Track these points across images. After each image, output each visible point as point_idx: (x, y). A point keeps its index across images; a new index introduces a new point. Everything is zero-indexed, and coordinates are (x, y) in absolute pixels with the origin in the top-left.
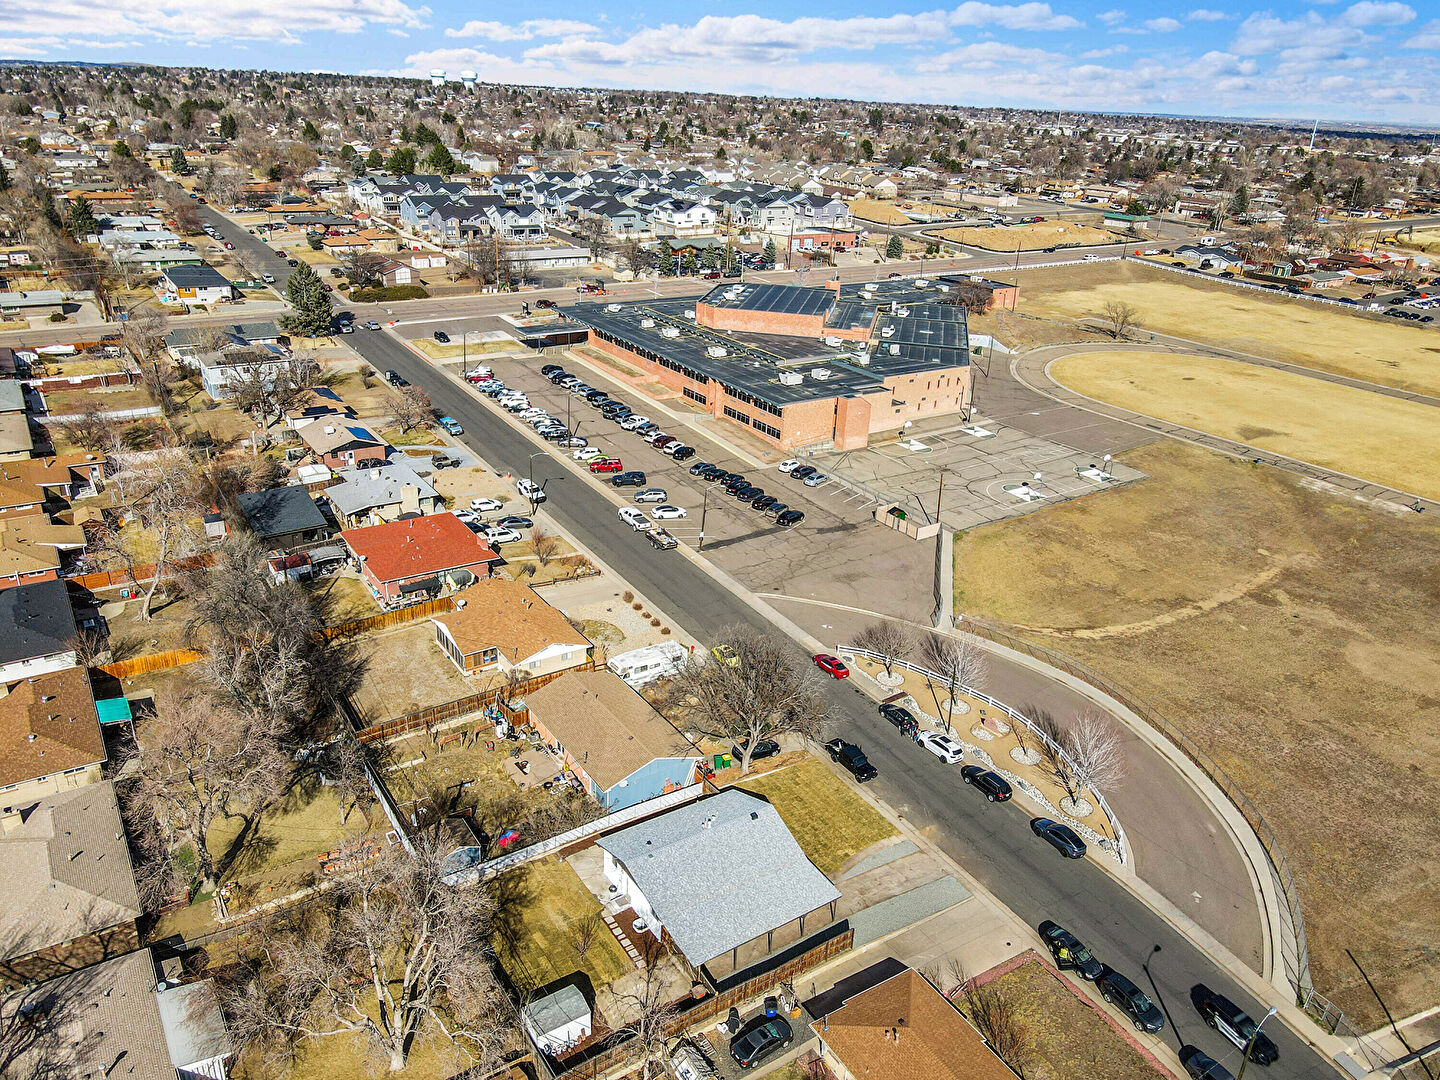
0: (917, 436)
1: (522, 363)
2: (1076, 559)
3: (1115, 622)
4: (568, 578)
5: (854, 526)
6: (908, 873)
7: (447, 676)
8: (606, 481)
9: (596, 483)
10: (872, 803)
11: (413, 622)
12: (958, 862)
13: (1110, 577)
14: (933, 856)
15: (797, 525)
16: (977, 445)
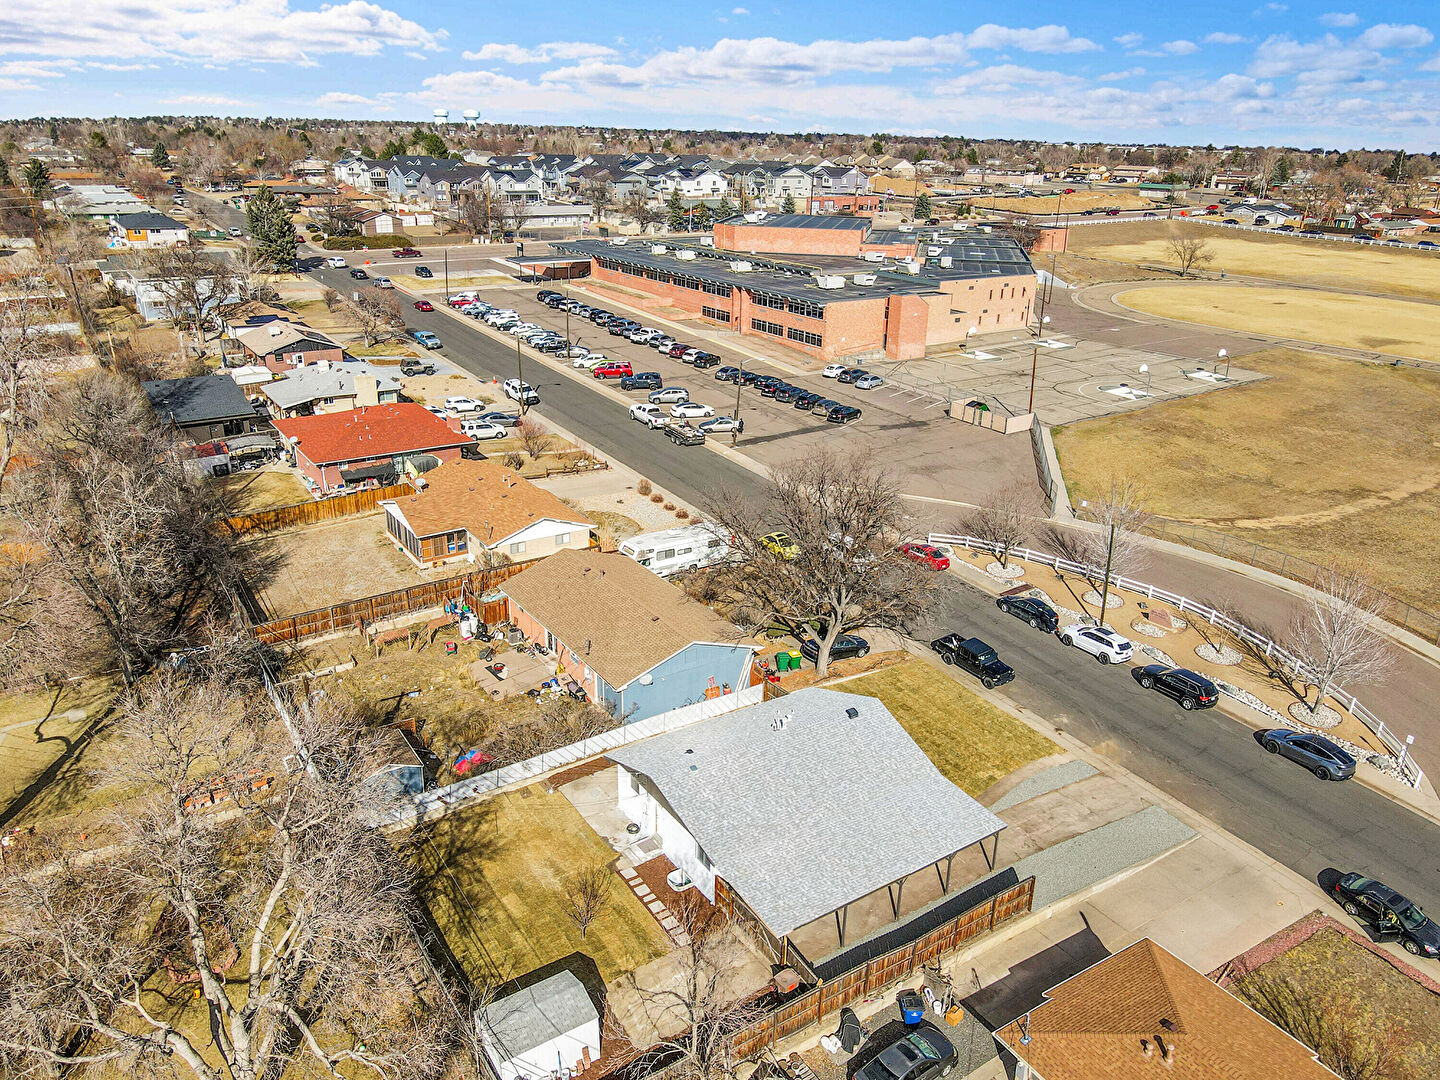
0: (982, 349)
1: (516, 293)
2: (1211, 452)
3: (1283, 514)
4: (565, 471)
5: (924, 423)
6: (1090, 802)
7: (396, 569)
8: (615, 386)
9: (600, 387)
10: (1014, 713)
11: (359, 515)
12: (1162, 787)
13: (1260, 470)
14: (1124, 780)
15: (853, 422)
16: (1054, 354)
